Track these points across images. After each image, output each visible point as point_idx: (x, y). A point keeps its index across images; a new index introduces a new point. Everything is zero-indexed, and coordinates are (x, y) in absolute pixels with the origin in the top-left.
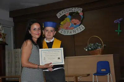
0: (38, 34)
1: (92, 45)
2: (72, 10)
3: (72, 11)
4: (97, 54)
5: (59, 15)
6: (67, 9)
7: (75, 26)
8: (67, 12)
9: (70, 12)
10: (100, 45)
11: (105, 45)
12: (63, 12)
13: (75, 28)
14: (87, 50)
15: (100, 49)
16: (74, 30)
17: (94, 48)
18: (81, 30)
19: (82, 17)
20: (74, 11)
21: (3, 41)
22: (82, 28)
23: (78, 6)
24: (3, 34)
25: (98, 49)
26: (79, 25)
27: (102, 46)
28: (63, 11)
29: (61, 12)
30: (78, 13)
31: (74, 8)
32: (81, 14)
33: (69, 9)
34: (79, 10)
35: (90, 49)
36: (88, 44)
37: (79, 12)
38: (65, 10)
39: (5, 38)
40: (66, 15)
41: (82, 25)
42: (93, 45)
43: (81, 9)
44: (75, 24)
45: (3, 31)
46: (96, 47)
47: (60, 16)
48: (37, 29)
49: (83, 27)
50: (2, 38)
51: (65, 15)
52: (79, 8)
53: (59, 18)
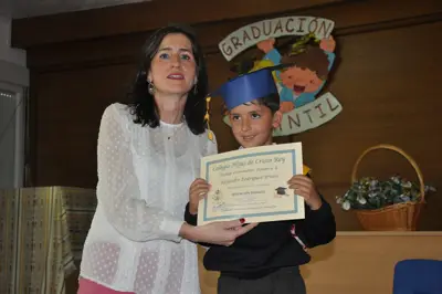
1: (374, 183)
2: (290, 28)
3: (285, 33)
4: (391, 226)
5: (230, 47)
6: (267, 22)
7: (295, 97)
8: (263, 37)
9: (279, 34)
10: (409, 185)
11: (432, 189)
12: (246, 36)
13: (296, 105)
14: (347, 206)
15: (405, 203)
16: (293, 114)
17: (381, 199)
18: (323, 116)
19: (332, 57)
20: (294, 33)
22: (328, 108)
23: (316, 11)
25: (396, 206)
26: (317, 96)
27: (419, 191)
28: (247, 28)
29: (239, 33)
30: (312, 42)
31: (296, 18)
32: (328, 46)
33: (275, 22)
34: (321, 29)
35: (363, 202)
36: (354, 180)
37: (319, 37)
38: (259, 25)
40: (260, 47)
41: (328, 95)
42: (377, 185)
43: (328, 22)
44: (299, 89)
46: (388, 194)
47: (235, 53)
49: (335, 102)
51: (255, 47)
52: (320, 20)
53: (228, 58)
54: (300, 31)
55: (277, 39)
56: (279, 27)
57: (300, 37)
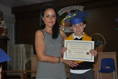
0: (52, 22)
6: (69, 7)
9: (71, 9)
10: (102, 42)
11: (107, 43)
21: (6, 36)
24: (6, 29)
28: (64, 8)
31: (75, 6)
34: (81, 8)
39: (7, 33)
43: (82, 7)
45: (6, 26)
48: (51, 16)
50: (5, 33)
53: (60, 15)
54: (76, 9)
55: (71, 11)
56: (71, 8)
57: (76, 10)
